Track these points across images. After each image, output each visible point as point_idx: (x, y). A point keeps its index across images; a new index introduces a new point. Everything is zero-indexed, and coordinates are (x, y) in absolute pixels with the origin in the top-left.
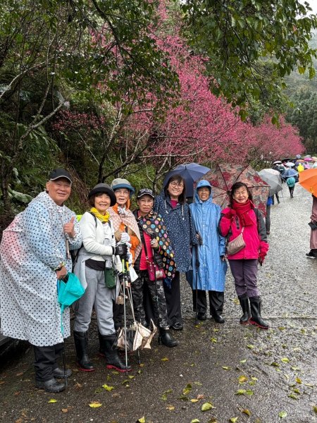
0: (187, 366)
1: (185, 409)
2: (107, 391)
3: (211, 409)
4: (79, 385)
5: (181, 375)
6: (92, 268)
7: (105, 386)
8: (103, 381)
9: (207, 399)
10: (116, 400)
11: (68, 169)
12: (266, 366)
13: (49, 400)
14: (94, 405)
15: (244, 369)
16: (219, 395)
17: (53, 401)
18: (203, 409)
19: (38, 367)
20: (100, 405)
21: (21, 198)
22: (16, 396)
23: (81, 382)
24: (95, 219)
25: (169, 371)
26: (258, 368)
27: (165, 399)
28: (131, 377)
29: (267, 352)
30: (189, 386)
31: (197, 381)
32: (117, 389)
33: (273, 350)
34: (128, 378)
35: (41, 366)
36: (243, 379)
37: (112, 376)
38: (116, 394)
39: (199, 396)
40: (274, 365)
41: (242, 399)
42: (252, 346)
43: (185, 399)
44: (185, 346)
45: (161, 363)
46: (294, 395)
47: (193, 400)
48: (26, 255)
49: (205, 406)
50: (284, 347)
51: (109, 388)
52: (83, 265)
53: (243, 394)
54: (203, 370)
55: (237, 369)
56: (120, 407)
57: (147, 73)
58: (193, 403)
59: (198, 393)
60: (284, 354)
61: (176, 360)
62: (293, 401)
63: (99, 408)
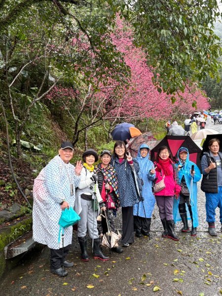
0: (143, 263)
1: (143, 290)
2: (96, 278)
3: (159, 290)
4: (79, 274)
5: (139, 269)
6: (84, 199)
7: (94, 275)
8: (93, 271)
9: (156, 284)
10: (102, 283)
11: (53, 123)
12: (190, 263)
13: (63, 283)
14: (90, 287)
15: (177, 265)
16: (163, 282)
17: (65, 284)
18: (154, 290)
19: (52, 261)
20: (93, 287)
21: (25, 145)
22: (43, 280)
23: (80, 272)
24: (86, 170)
25: (131, 266)
26: (185, 265)
27: (131, 283)
28: (109, 269)
29: (190, 254)
30: (145, 276)
31: (149, 272)
32: (101, 276)
33: (194, 253)
34: (107, 270)
35: (54, 260)
36: (176, 271)
37: (97, 268)
38: (101, 280)
39: (151, 282)
40: (194, 263)
41: (176, 284)
42: (181, 251)
43: (143, 284)
44: (139, 250)
45: (126, 260)
46: (207, 282)
47: (148, 285)
48: (46, 194)
49: (155, 288)
50: (200, 251)
51: (97, 276)
52: (80, 197)
53: (177, 281)
54: (152, 265)
55: (173, 265)
56: (105, 288)
57: (110, 66)
58: (148, 286)
59: (150, 280)
60: (200, 255)
61: (135, 259)
62: (207, 286)
63: (93, 289)
